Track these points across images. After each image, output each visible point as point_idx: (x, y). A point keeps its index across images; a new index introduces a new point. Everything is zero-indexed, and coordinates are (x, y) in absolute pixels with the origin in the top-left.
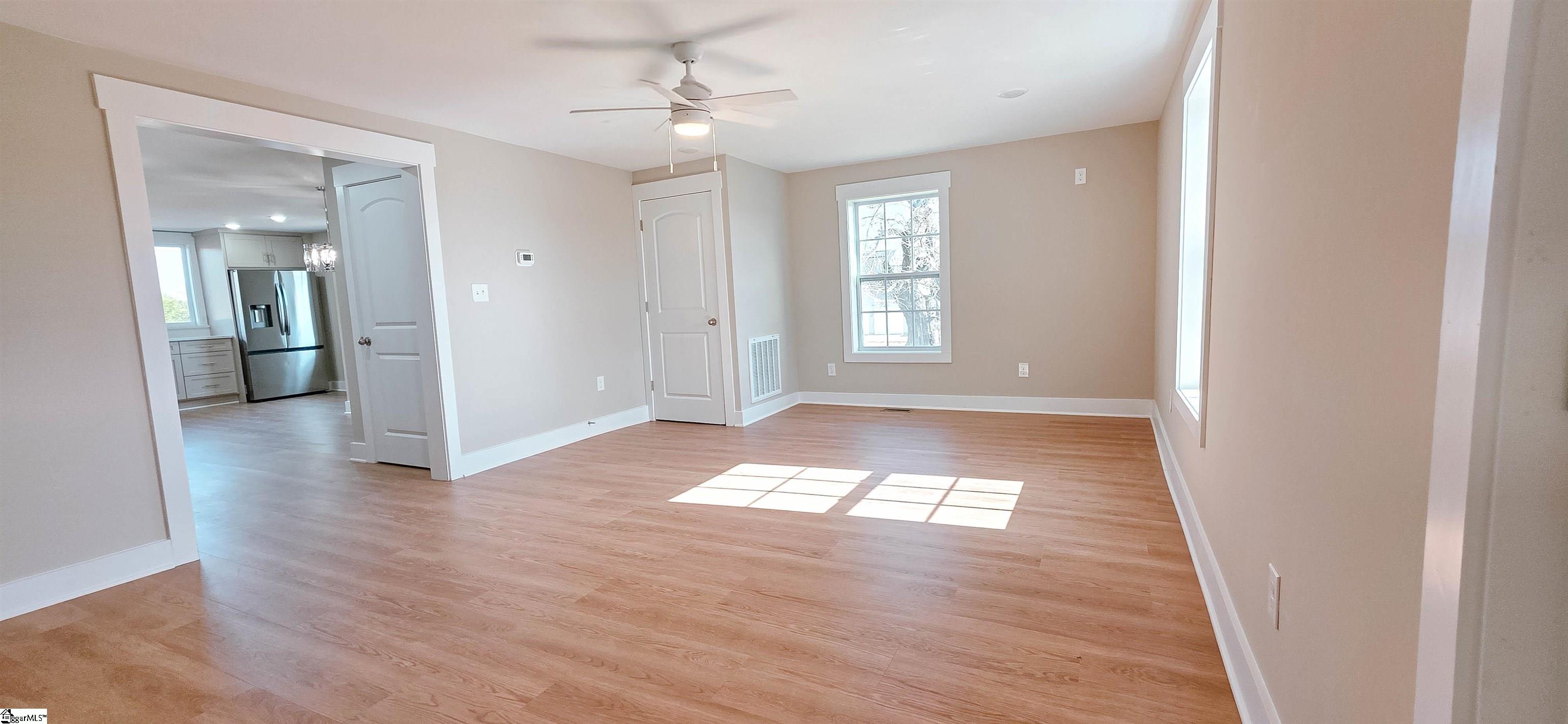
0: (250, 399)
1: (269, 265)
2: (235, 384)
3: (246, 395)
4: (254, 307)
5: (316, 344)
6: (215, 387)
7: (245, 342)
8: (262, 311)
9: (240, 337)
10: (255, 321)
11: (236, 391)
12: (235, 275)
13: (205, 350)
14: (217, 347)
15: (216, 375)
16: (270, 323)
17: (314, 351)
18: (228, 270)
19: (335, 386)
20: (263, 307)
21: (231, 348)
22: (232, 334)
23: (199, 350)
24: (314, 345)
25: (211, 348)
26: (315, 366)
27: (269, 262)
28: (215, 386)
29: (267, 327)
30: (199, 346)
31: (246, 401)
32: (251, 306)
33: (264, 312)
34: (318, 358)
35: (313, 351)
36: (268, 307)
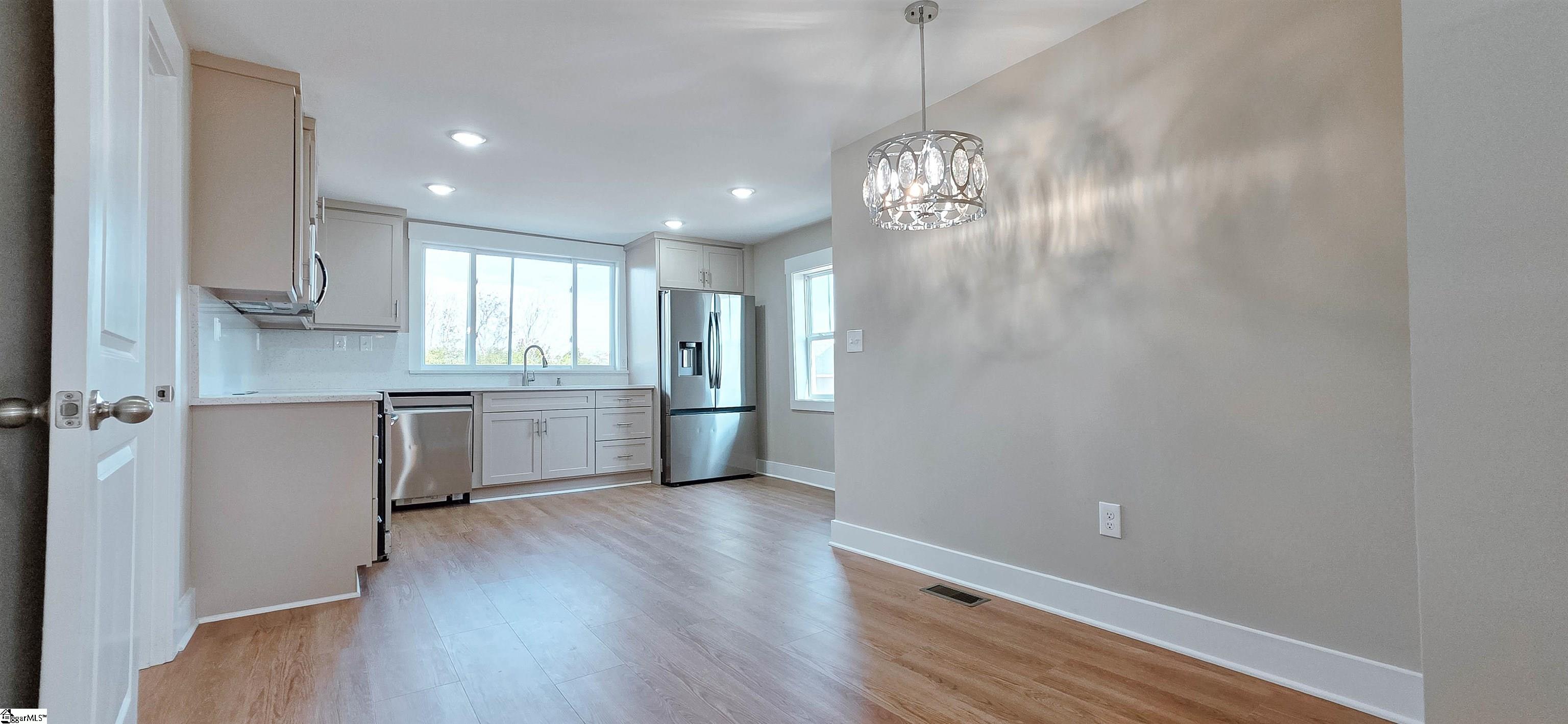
0: (666, 482)
1: (704, 286)
2: (649, 458)
3: (661, 473)
4: (683, 345)
5: (742, 405)
6: (628, 459)
7: (668, 396)
8: (692, 350)
9: (663, 388)
10: (683, 366)
11: (650, 467)
12: (667, 299)
13: (622, 404)
14: (636, 401)
15: (634, 442)
16: (698, 370)
17: (738, 414)
18: (659, 291)
19: (763, 467)
20: (694, 345)
21: (650, 404)
22: (653, 382)
23: (617, 404)
24: (738, 404)
25: (630, 402)
26: (736, 438)
27: (704, 282)
28: (628, 457)
29: (694, 374)
30: (617, 398)
31: (660, 484)
32: (680, 343)
33: (694, 351)
34: (742, 425)
35: (736, 416)
36: (699, 345)
